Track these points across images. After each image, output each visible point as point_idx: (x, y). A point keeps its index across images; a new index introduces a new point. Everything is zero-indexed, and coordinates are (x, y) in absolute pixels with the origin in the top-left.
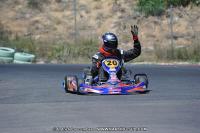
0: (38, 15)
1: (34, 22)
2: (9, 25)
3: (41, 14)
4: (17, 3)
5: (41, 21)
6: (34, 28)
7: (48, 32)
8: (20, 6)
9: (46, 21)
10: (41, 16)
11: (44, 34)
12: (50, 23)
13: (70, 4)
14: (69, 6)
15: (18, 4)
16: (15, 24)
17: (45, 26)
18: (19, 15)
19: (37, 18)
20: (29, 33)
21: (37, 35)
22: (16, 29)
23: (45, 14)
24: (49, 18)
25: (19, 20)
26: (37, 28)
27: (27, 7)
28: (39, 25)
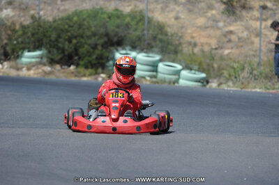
0: (234, 24)
1: (227, 32)
2: (194, 35)
3: (239, 23)
4: (211, 7)
5: (236, 31)
6: (226, 40)
7: (242, 46)
8: (214, 12)
9: (243, 32)
10: (238, 25)
11: (237, 48)
12: (247, 35)
13: (276, 12)
14: (275, 14)
15: (212, 9)
16: (203, 33)
17: (239, 39)
18: (210, 23)
19: (232, 28)
20: (217, 46)
21: (228, 48)
22: (203, 40)
23: (243, 23)
24: (247, 29)
25: (209, 29)
26: (230, 41)
27: (223, 13)
28: (233, 37)
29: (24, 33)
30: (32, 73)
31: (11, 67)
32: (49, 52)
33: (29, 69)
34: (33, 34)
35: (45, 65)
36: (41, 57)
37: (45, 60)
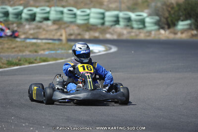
29: (179, 9)
30: (184, 36)
31: (171, 32)
32: (196, 21)
33: (182, 33)
34: (185, 10)
35: (193, 30)
36: (190, 25)
37: (193, 27)
